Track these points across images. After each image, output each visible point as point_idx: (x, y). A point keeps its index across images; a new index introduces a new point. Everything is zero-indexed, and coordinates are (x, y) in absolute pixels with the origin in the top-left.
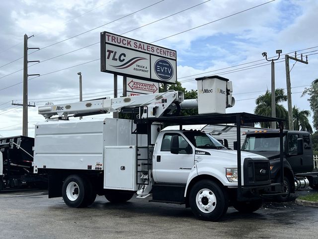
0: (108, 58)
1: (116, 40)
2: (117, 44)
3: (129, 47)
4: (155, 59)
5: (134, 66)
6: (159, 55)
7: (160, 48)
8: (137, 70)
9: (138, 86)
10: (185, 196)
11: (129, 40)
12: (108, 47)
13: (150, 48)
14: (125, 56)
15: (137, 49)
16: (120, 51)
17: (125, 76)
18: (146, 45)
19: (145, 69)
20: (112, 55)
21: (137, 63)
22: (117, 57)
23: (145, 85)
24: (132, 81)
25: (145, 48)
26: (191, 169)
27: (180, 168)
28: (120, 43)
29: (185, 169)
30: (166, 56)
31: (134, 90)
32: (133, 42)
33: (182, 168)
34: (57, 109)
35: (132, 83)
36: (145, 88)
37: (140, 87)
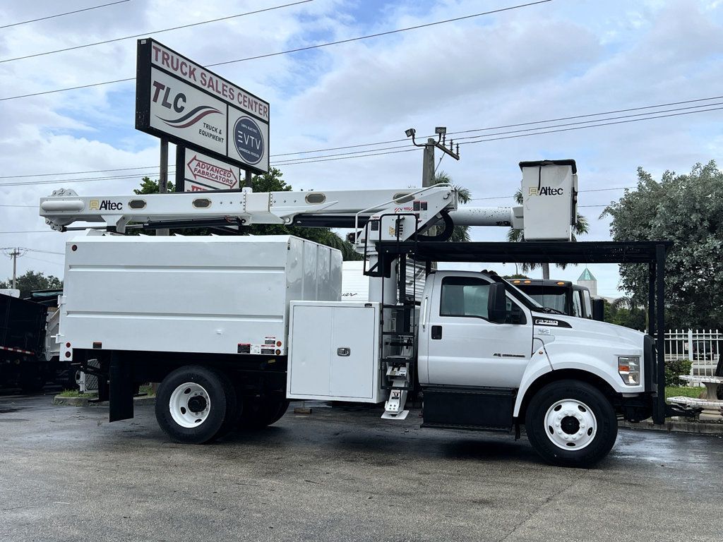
0: (155, 100)
1: (170, 61)
2: (171, 70)
3: (192, 80)
4: (235, 115)
5: (199, 125)
6: (241, 106)
7: (243, 93)
8: (204, 133)
9: (205, 170)
10: (516, 414)
11: (193, 66)
12: (156, 76)
13: (228, 89)
14: (184, 101)
15: (205, 88)
16: (177, 87)
17: (183, 145)
18: (220, 82)
19: (217, 134)
20: (162, 93)
21: (206, 119)
22: (171, 100)
23: (218, 169)
24: (195, 158)
25: (220, 89)
26: (523, 356)
27: (495, 355)
28: (176, 69)
29: (508, 355)
30: (253, 112)
31: (199, 179)
32: (199, 71)
33: (499, 355)
34: (101, 207)
35: (195, 163)
36: (217, 177)
37: (207, 174)
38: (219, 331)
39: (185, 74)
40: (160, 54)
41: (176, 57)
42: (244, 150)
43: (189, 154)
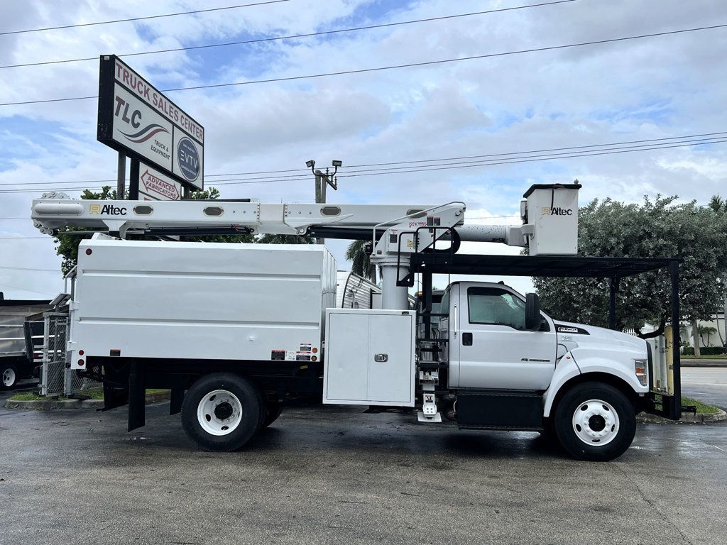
0: (117, 114)
1: (129, 79)
2: (129, 87)
3: (146, 99)
4: (179, 135)
5: (151, 142)
6: (183, 128)
7: (185, 116)
8: (154, 150)
9: (155, 183)
10: (547, 413)
11: (148, 86)
12: (118, 91)
13: (173, 111)
14: (140, 117)
15: (156, 107)
16: (135, 105)
17: (137, 159)
18: (168, 104)
19: (164, 151)
20: (123, 108)
21: (158, 136)
22: (129, 116)
23: (165, 184)
24: (147, 172)
25: (168, 110)
26: (548, 361)
27: (523, 360)
28: (134, 87)
29: (534, 360)
30: (192, 134)
31: (150, 192)
32: (152, 92)
33: (526, 360)
34: (103, 211)
35: (147, 177)
36: (163, 191)
37: (157, 187)
38: (251, 337)
40: (122, 71)
41: (134, 75)
42: (186, 168)
43: (143, 168)
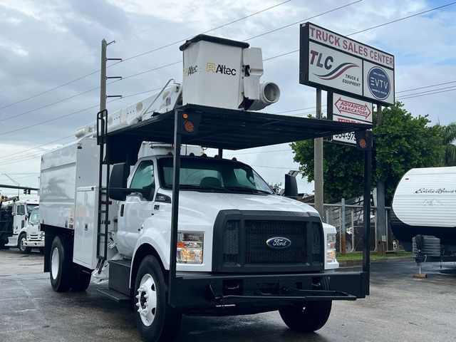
0: (312, 63)
1: (321, 36)
2: (322, 41)
3: (337, 47)
4: (368, 67)
5: (343, 76)
6: (373, 60)
7: (374, 51)
8: (346, 82)
11: (338, 37)
12: (312, 46)
13: (363, 49)
14: (332, 61)
15: (347, 50)
16: (327, 52)
17: (331, 91)
18: (357, 45)
19: (356, 81)
20: (317, 58)
21: (347, 72)
22: (322, 62)
23: (357, 106)
24: (340, 99)
25: (357, 50)
28: (326, 41)
30: (382, 63)
31: (343, 114)
32: (342, 40)
36: (356, 111)
37: (349, 109)
39: (332, 43)
40: (315, 32)
41: (325, 32)
42: (376, 91)
43: (336, 97)
